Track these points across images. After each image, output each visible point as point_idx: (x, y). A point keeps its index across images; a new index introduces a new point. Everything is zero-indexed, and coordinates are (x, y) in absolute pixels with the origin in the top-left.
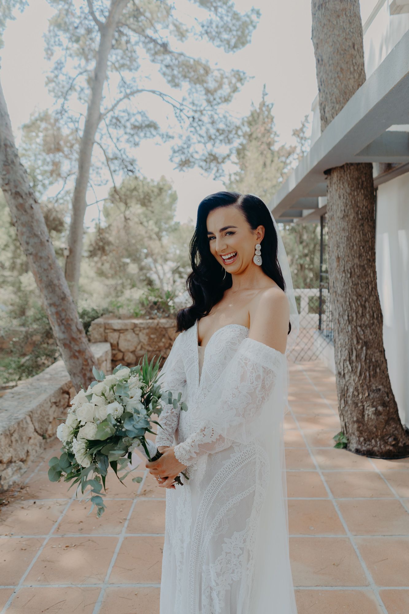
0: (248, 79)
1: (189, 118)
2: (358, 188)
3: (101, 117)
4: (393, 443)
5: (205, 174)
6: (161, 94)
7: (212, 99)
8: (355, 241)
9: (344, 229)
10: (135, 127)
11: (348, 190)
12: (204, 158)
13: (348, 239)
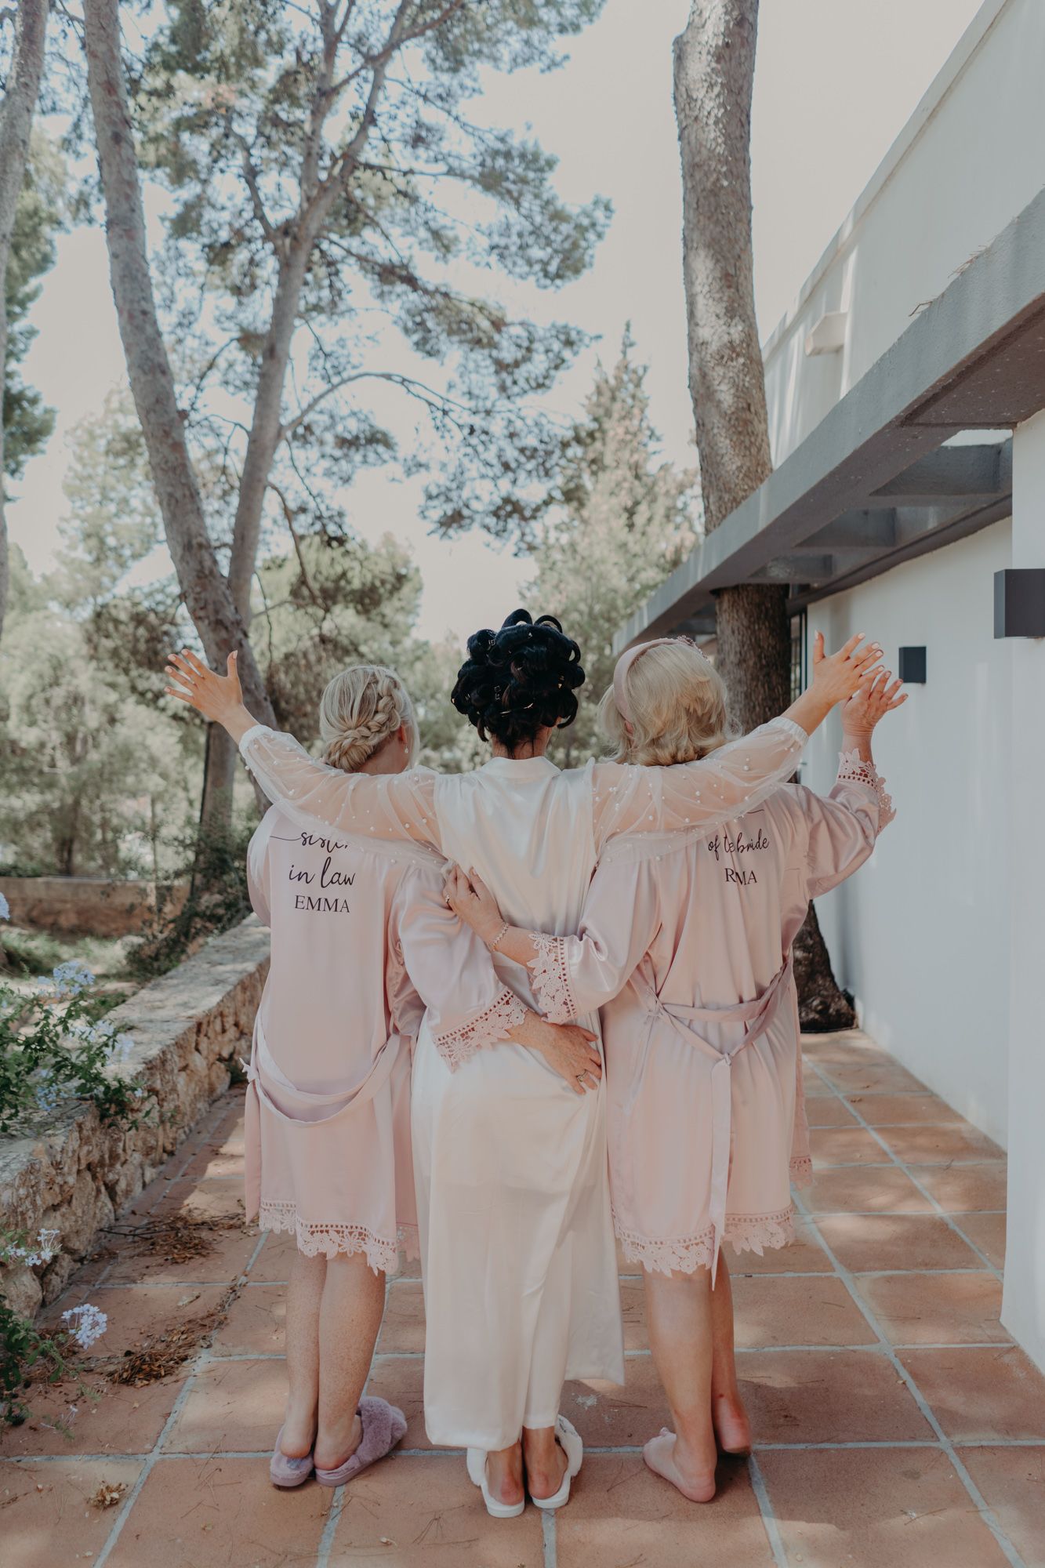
0: (586, 340)
1: (460, 426)
2: (759, 618)
3: (279, 435)
4: (820, 1007)
5: (496, 543)
6: (404, 381)
7: (509, 382)
8: (757, 699)
9: (740, 681)
10: (344, 443)
11: (745, 622)
12: (492, 508)
13: (746, 697)
